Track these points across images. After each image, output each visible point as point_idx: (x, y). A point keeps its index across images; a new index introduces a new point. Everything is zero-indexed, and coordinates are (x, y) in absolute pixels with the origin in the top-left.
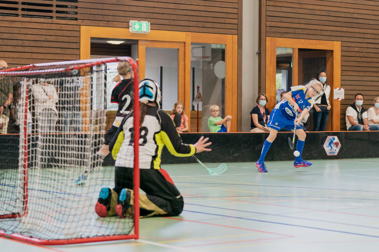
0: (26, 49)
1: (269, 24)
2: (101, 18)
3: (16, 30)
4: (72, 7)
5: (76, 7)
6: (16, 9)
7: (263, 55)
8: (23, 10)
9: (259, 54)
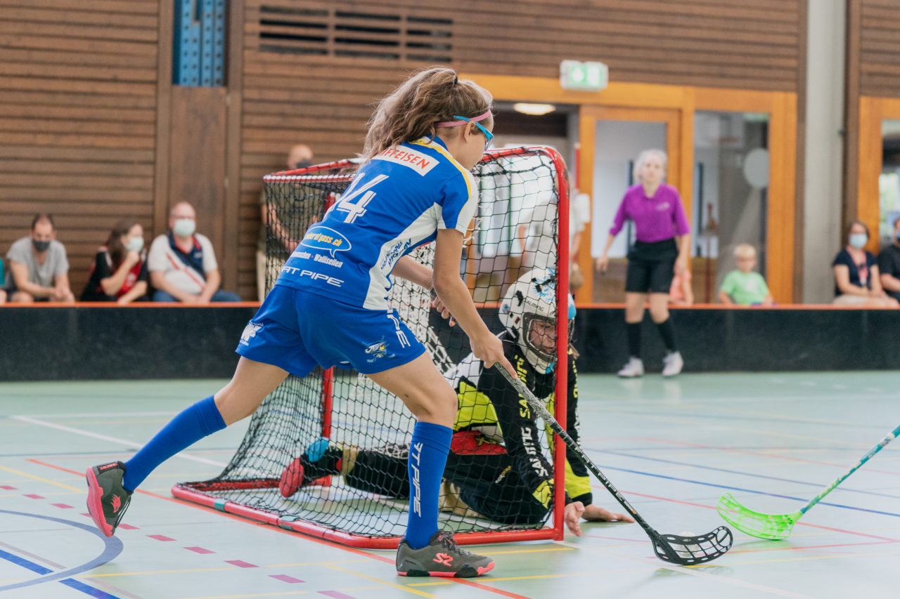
0: (343, 125)
1: (867, 67)
2: (500, 57)
3: (322, 85)
4: (442, 34)
5: (449, 35)
6: (322, 39)
7: (852, 136)
8: (338, 40)
9: (845, 134)
